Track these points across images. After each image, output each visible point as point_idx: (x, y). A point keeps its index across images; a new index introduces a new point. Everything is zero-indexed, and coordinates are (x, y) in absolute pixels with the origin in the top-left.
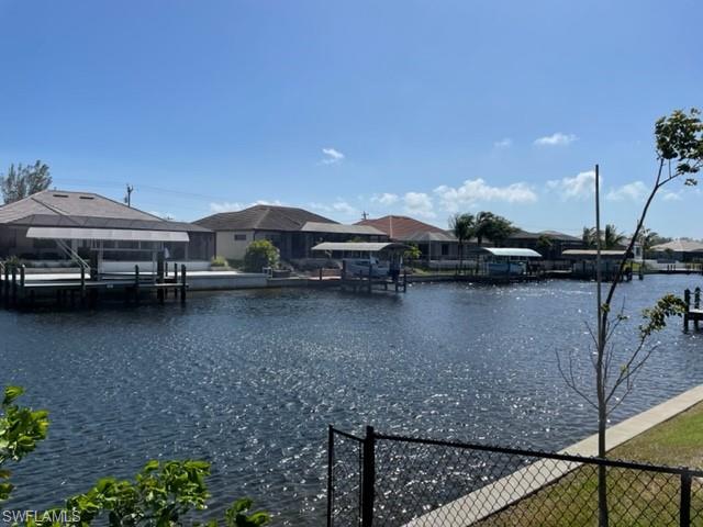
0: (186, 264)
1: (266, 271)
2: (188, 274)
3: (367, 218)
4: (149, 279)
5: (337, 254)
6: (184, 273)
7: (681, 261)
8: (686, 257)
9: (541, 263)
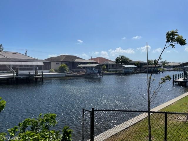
0: (43, 71)
1: (65, 73)
2: (43, 74)
3: (92, 58)
4: (32, 75)
5: (84, 68)
6: (42, 74)
7: (172, 68)
8: (174, 67)
9: (137, 69)
